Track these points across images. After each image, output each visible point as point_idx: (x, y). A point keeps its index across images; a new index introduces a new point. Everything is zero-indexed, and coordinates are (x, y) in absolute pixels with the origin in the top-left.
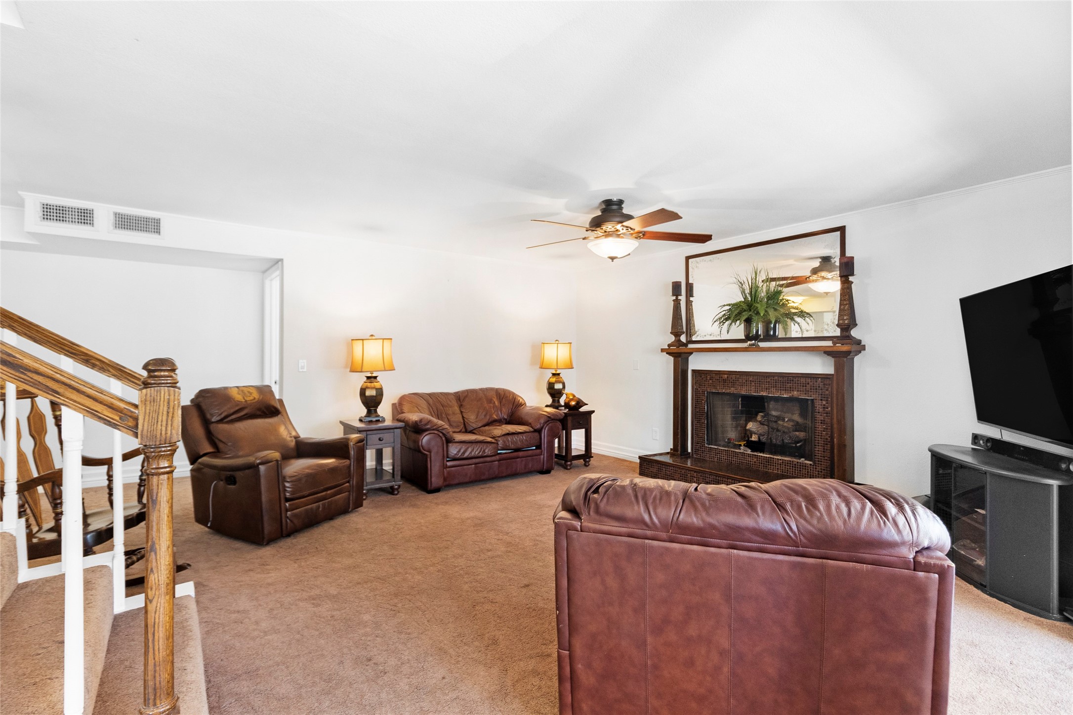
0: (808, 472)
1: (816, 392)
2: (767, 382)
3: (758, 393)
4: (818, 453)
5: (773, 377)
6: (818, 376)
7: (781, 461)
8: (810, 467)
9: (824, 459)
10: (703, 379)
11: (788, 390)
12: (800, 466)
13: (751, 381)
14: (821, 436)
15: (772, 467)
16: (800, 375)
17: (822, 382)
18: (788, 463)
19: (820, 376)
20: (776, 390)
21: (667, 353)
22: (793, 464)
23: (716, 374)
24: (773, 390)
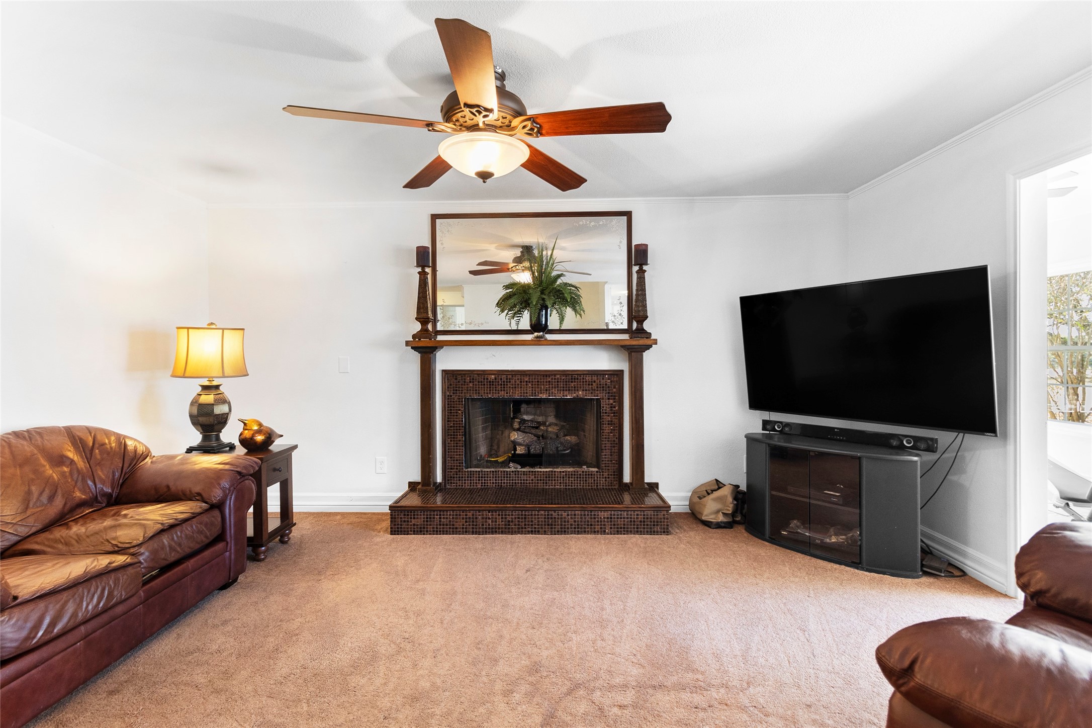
0: (594, 480)
1: (603, 390)
2: (546, 382)
3: (535, 396)
4: (605, 458)
5: (555, 376)
6: (605, 373)
7: (564, 474)
8: (597, 475)
9: (611, 464)
10: (459, 382)
11: (572, 390)
12: (586, 475)
13: (527, 382)
14: (609, 438)
15: (554, 482)
16: (587, 373)
17: (609, 379)
18: (572, 475)
19: (607, 373)
20: (558, 390)
21: (412, 348)
22: (577, 475)
23: (478, 374)
24: (555, 391)
